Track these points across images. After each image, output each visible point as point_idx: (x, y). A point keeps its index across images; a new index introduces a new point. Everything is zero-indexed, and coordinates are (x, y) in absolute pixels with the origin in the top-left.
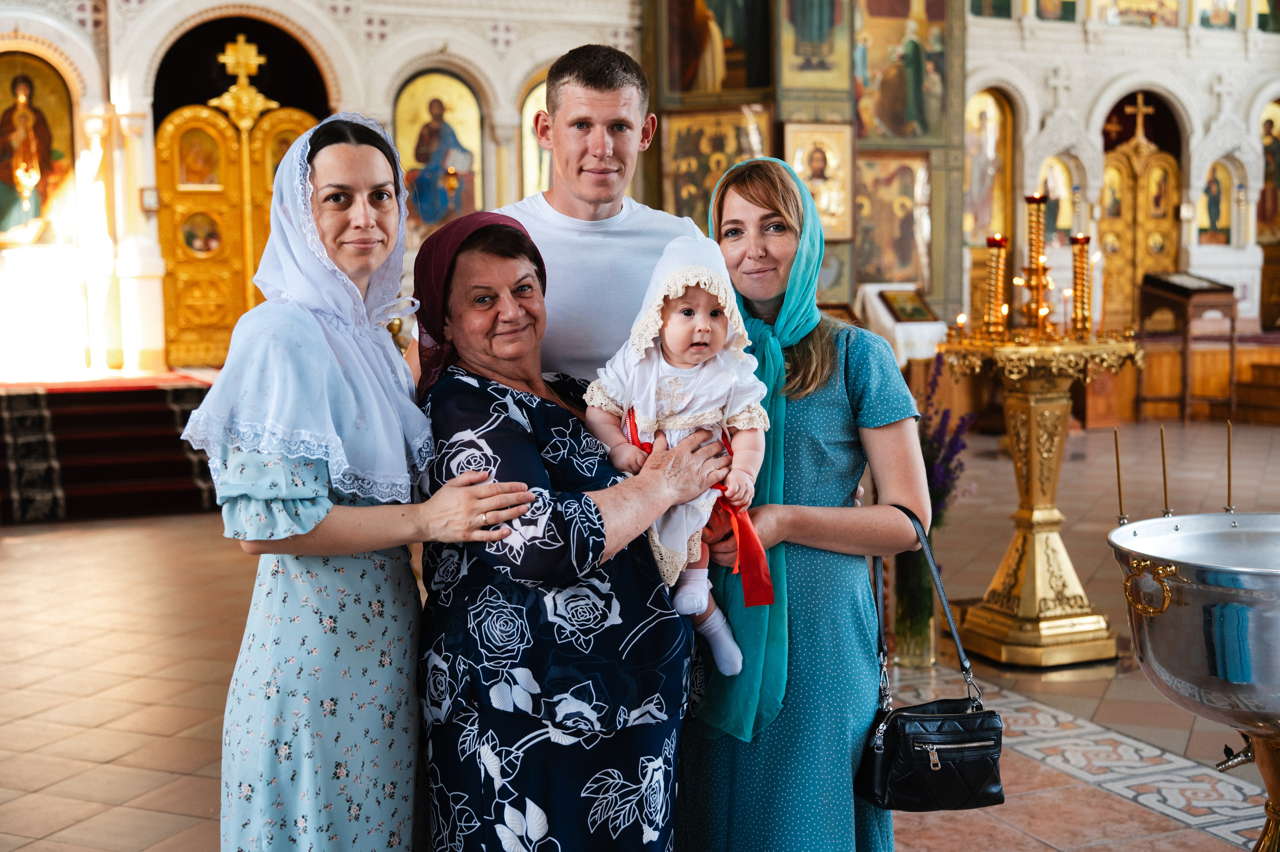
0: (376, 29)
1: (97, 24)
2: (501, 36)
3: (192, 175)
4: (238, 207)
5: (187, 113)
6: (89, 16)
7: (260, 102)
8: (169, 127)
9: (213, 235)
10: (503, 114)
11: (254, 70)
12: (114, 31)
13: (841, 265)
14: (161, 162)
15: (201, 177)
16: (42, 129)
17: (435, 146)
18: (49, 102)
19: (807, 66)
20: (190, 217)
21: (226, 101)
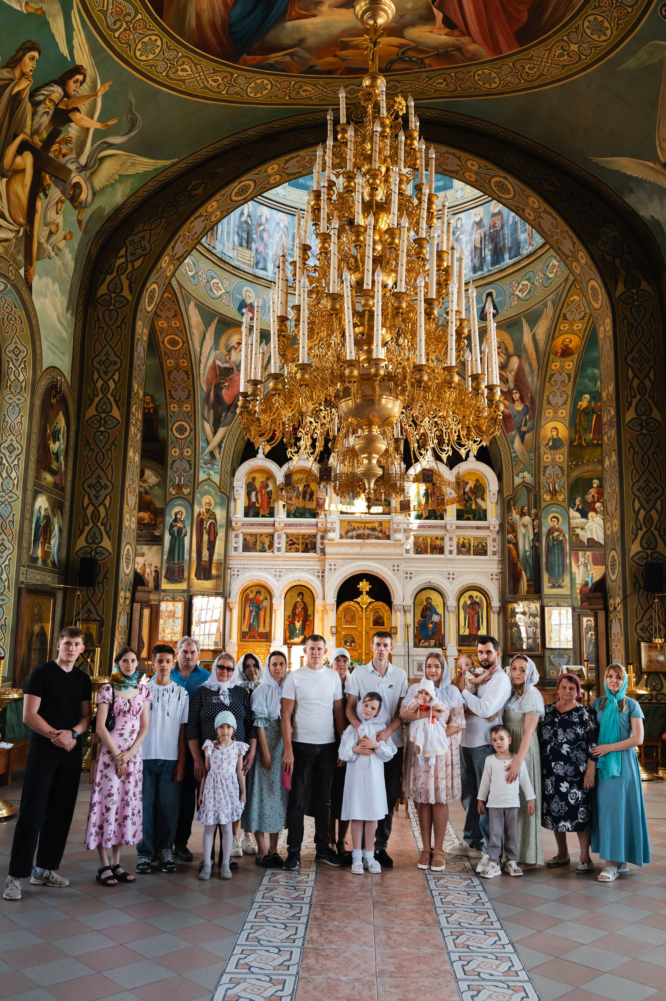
0: (409, 575)
1: (323, 576)
2: (451, 576)
3: (347, 622)
4: (361, 633)
5: (347, 603)
6: (320, 574)
7: (370, 600)
8: (341, 608)
9: (353, 641)
10: (452, 602)
11: (368, 589)
12: (326, 580)
13: (569, 657)
14: (338, 619)
15: (350, 623)
16: (305, 609)
17: (428, 613)
18: (307, 600)
19: (553, 587)
20: (346, 636)
21: (359, 599)
